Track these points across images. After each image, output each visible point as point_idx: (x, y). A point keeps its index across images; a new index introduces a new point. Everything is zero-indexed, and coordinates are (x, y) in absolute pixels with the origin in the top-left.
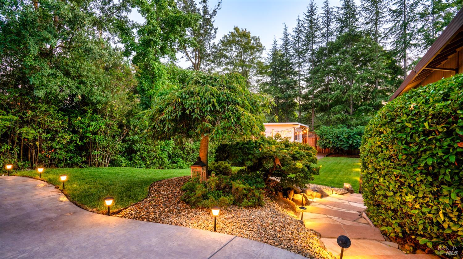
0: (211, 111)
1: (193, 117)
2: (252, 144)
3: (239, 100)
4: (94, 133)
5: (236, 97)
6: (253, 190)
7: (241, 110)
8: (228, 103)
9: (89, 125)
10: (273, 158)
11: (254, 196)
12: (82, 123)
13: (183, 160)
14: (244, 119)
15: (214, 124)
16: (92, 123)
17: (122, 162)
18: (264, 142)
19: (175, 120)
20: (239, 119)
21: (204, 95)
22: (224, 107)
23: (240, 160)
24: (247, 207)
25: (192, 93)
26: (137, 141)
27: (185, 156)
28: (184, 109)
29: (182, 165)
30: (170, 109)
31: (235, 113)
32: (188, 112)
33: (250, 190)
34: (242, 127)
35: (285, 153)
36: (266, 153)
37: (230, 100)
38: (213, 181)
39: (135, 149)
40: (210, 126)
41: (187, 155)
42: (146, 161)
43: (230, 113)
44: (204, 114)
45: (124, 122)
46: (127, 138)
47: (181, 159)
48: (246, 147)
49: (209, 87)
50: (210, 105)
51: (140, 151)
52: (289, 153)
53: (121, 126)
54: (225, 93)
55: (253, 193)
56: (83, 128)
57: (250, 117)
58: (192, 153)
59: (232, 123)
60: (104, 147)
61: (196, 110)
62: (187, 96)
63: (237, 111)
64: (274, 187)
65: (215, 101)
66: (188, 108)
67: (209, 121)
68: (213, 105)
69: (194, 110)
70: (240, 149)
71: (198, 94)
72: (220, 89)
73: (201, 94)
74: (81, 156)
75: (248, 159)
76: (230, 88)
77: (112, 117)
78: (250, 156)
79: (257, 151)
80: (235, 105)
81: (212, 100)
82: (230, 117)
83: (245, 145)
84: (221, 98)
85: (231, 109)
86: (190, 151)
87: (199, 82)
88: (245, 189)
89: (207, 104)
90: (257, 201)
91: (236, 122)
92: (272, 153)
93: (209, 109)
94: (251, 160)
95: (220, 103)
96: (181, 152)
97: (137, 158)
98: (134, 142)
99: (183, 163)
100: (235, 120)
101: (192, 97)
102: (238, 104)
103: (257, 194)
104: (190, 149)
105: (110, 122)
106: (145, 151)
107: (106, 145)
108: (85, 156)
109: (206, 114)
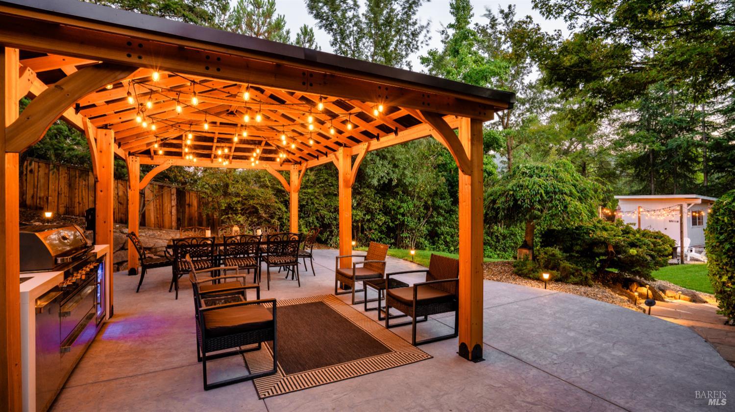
0: (539, 200)
1: (524, 207)
2: (583, 230)
3: (566, 190)
4: (403, 215)
5: (563, 187)
6: (580, 270)
7: (568, 199)
8: (555, 193)
9: (399, 208)
10: (604, 243)
11: (582, 275)
12: (393, 204)
13: (491, 248)
14: (571, 208)
15: (542, 211)
16: (403, 204)
17: (426, 246)
18: (596, 228)
19: (508, 209)
20: (566, 207)
21: (532, 187)
22: (551, 197)
23: (568, 244)
24: (576, 284)
25: (522, 186)
26: (441, 224)
27: (493, 243)
28: (516, 200)
29: (491, 254)
30: (503, 199)
31: (562, 202)
32: (519, 202)
33: (577, 270)
34: (569, 214)
35: (620, 239)
36: (596, 239)
37: (557, 190)
38: (543, 258)
39: (439, 231)
40: (539, 213)
41: (496, 242)
42: (450, 247)
43: (557, 202)
44: (533, 203)
45: (430, 202)
46: (431, 220)
47: (488, 247)
48: (575, 233)
49: (535, 179)
50: (539, 196)
51: (443, 235)
52: (624, 240)
53: (426, 207)
54: (552, 184)
55: (581, 273)
56: (394, 210)
57: (576, 205)
58: (503, 240)
59: (560, 211)
60: (412, 229)
61: (526, 201)
62: (518, 189)
63: (564, 200)
64: (612, 278)
65: (543, 192)
66: (519, 199)
67: (538, 210)
68: (541, 195)
69: (524, 200)
70: (569, 234)
71: (527, 186)
72: (547, 180)
73: (530, 187)
74: (390, 238)
75: (577, 244)
76: (556, 178)
77: (419, 198)
78: (579, 242)
79: (587, 237)
80: (562, 194)
81: (540, 192)
82: (558, 205)
83: (574, 231)
84: (548, 189)
85: (558, 198)
86: (501, 237)
87: (526, 173)
88: (572, 268)
89: (536, 195)
90: (584, 280)
91: (563, 210)
92: (603, 239)
93: (537, 200)
94: (580, 245)
95: (547, 193)
96: (489, 238)
97: (440, 242)
98: (437, 224)
99: (491, 252)
100: (562, 208)
101: (522, 189)
102: (566, 194)
103: (584, 273)
104: (501, 234)
105: (418, 203)
106: (448, 235)
107: (414, 227)
108: (393, 238)
109: (535, 203)
